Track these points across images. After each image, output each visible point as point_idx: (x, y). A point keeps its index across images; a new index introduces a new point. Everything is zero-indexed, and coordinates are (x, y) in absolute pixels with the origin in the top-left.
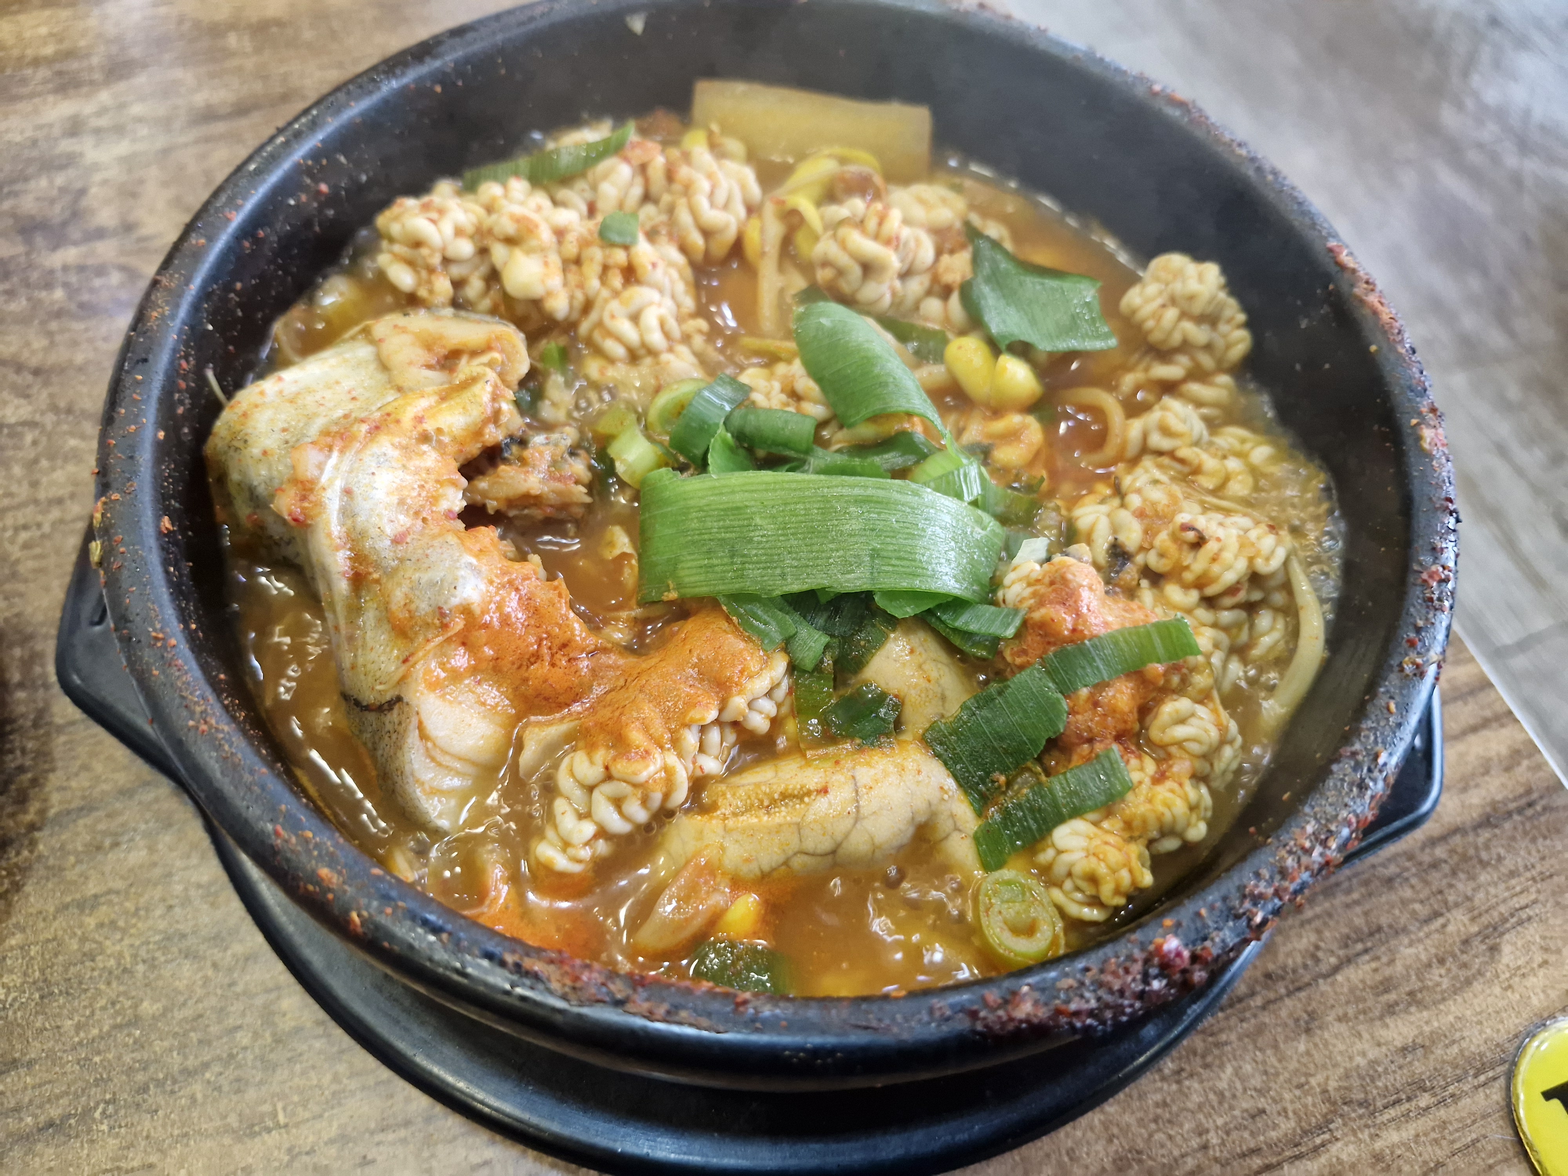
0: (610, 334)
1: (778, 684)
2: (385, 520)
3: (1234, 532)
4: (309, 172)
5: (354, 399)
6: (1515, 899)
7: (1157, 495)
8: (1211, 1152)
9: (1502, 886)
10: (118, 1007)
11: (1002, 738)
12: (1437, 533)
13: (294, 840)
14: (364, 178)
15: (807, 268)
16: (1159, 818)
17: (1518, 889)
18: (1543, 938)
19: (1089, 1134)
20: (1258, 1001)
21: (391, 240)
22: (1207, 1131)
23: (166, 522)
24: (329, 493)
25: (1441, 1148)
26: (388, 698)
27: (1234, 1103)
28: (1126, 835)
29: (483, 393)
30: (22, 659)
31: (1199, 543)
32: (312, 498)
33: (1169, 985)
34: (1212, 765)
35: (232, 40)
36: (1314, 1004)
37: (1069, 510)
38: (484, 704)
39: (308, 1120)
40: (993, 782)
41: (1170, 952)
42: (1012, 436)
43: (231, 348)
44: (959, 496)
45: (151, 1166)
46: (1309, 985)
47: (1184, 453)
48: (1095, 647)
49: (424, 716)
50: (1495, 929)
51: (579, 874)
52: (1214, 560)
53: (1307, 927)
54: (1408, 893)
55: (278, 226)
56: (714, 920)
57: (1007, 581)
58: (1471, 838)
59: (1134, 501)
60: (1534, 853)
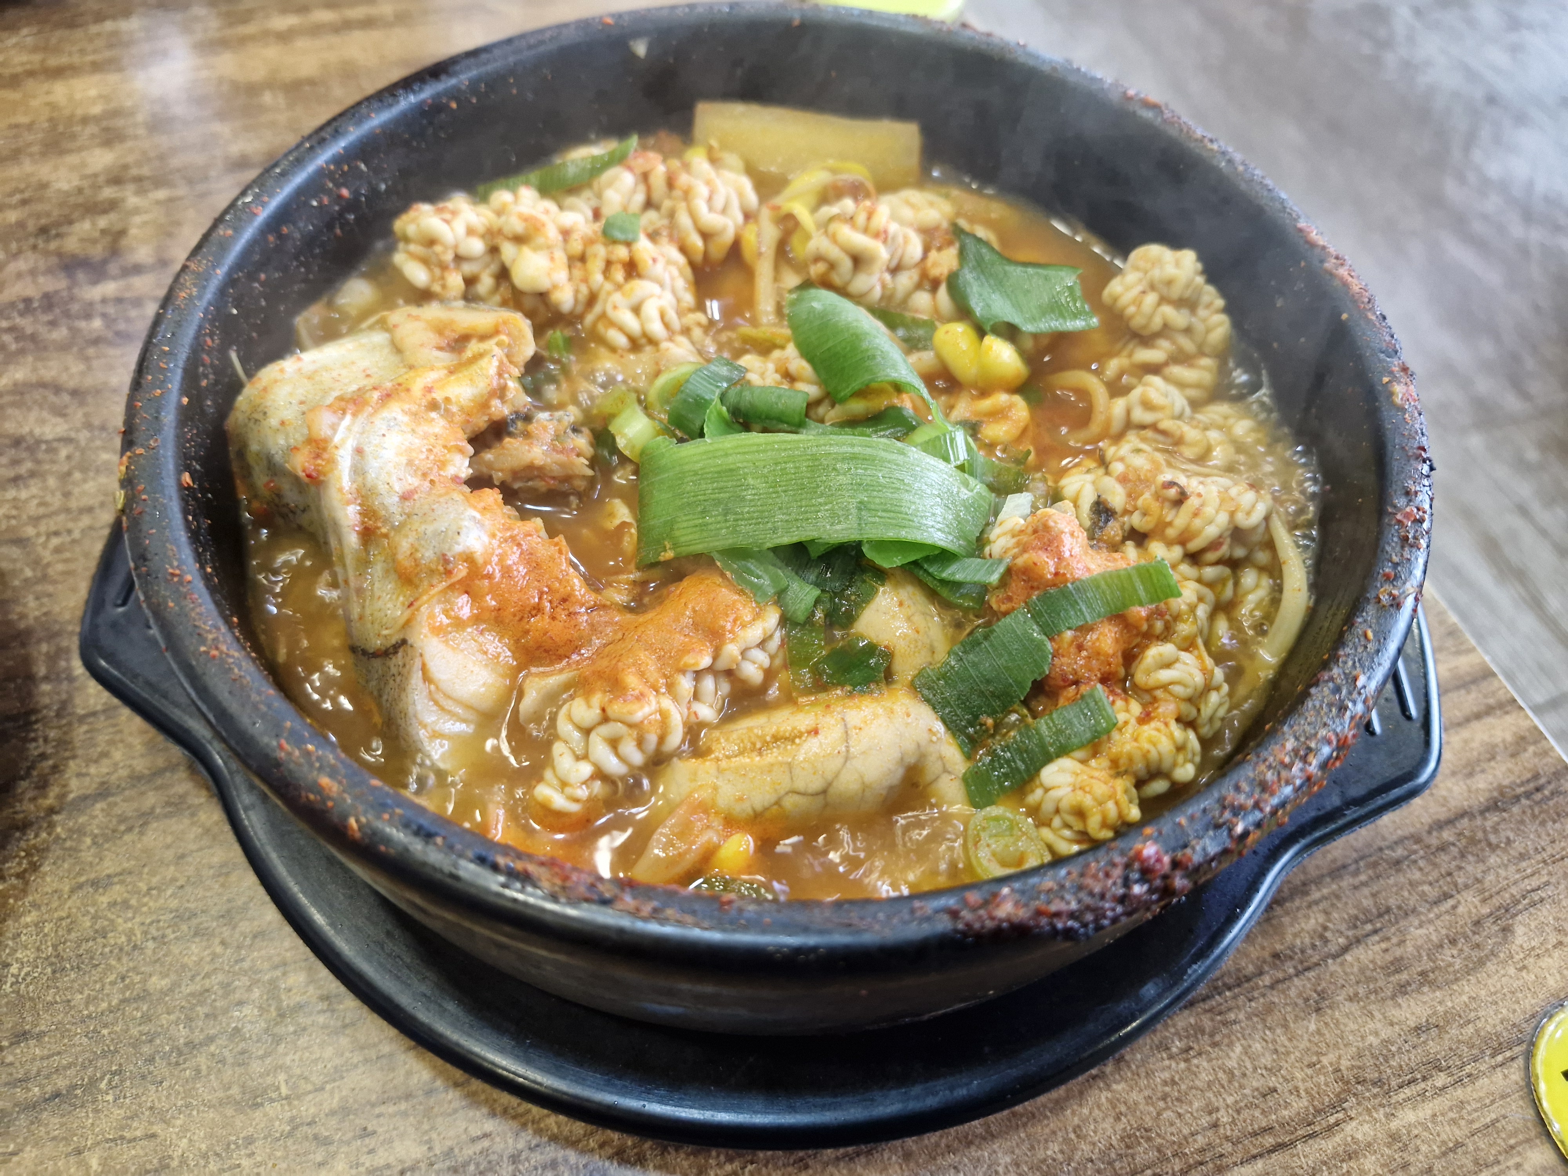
0: (612, 324)
1: (771, 636)
2: (394, 478)
3: (1214, 489)
4: (331, 175)
5: (368, 376)
6: (1526, 881)
7: (1139, 461)
8: (1222, 1131)
9: (1512, 869)
10: (127, 981)
11: (988, 682)
12: (1411, 477)
13: (297, 753)
14: (383, 187)
15: (799, 267)
16: (1145, 755)
17: (1529, 871)
18: (1557, 919)
19: (1096, 1112)
20: (1267, 980)
21: (407, 240)
22: (1218, 1110)
23: (187, 478)
24: (341, 452)
25: (1459, 1127)
26: (393, 641)
27: (1244, 1081)
28: (1112, 772)
29: (490, 366)
30: (47, 654)
31: (1180, 500)
32: (325, 456)
33: (1151, 891)
34: (1199, 710)
35: (267, 98)
36: (1324, 984)
37: (1056, 482)
38: (486, 653)
39: (310, 1092)
40: (981, 725)
41: (1149, 858)
42: (998, 414)
43: (254, 335)
44: (946, 459)
45: (154, 1136)
46: (1317, 964)
47: (1166, 424)
48: (1078, 589)
49: (427, 658)
50: (1507, 911)
51: (575, 814)
52: (1196, 514)
53: (1315, 908)
54: (1417, 875)
55: (301, 224)
56: (708, 856)
57: (992, 536)
58: (1479, 821)
59: (1118, 468)
60: (1544, 836)
